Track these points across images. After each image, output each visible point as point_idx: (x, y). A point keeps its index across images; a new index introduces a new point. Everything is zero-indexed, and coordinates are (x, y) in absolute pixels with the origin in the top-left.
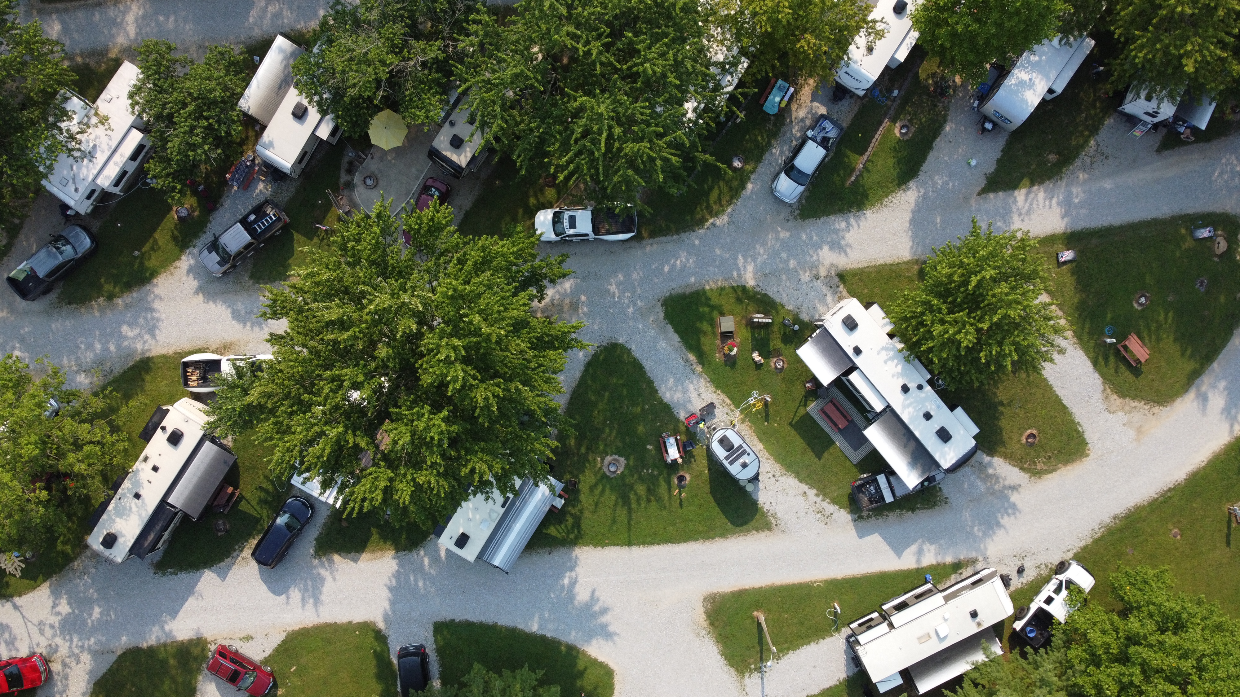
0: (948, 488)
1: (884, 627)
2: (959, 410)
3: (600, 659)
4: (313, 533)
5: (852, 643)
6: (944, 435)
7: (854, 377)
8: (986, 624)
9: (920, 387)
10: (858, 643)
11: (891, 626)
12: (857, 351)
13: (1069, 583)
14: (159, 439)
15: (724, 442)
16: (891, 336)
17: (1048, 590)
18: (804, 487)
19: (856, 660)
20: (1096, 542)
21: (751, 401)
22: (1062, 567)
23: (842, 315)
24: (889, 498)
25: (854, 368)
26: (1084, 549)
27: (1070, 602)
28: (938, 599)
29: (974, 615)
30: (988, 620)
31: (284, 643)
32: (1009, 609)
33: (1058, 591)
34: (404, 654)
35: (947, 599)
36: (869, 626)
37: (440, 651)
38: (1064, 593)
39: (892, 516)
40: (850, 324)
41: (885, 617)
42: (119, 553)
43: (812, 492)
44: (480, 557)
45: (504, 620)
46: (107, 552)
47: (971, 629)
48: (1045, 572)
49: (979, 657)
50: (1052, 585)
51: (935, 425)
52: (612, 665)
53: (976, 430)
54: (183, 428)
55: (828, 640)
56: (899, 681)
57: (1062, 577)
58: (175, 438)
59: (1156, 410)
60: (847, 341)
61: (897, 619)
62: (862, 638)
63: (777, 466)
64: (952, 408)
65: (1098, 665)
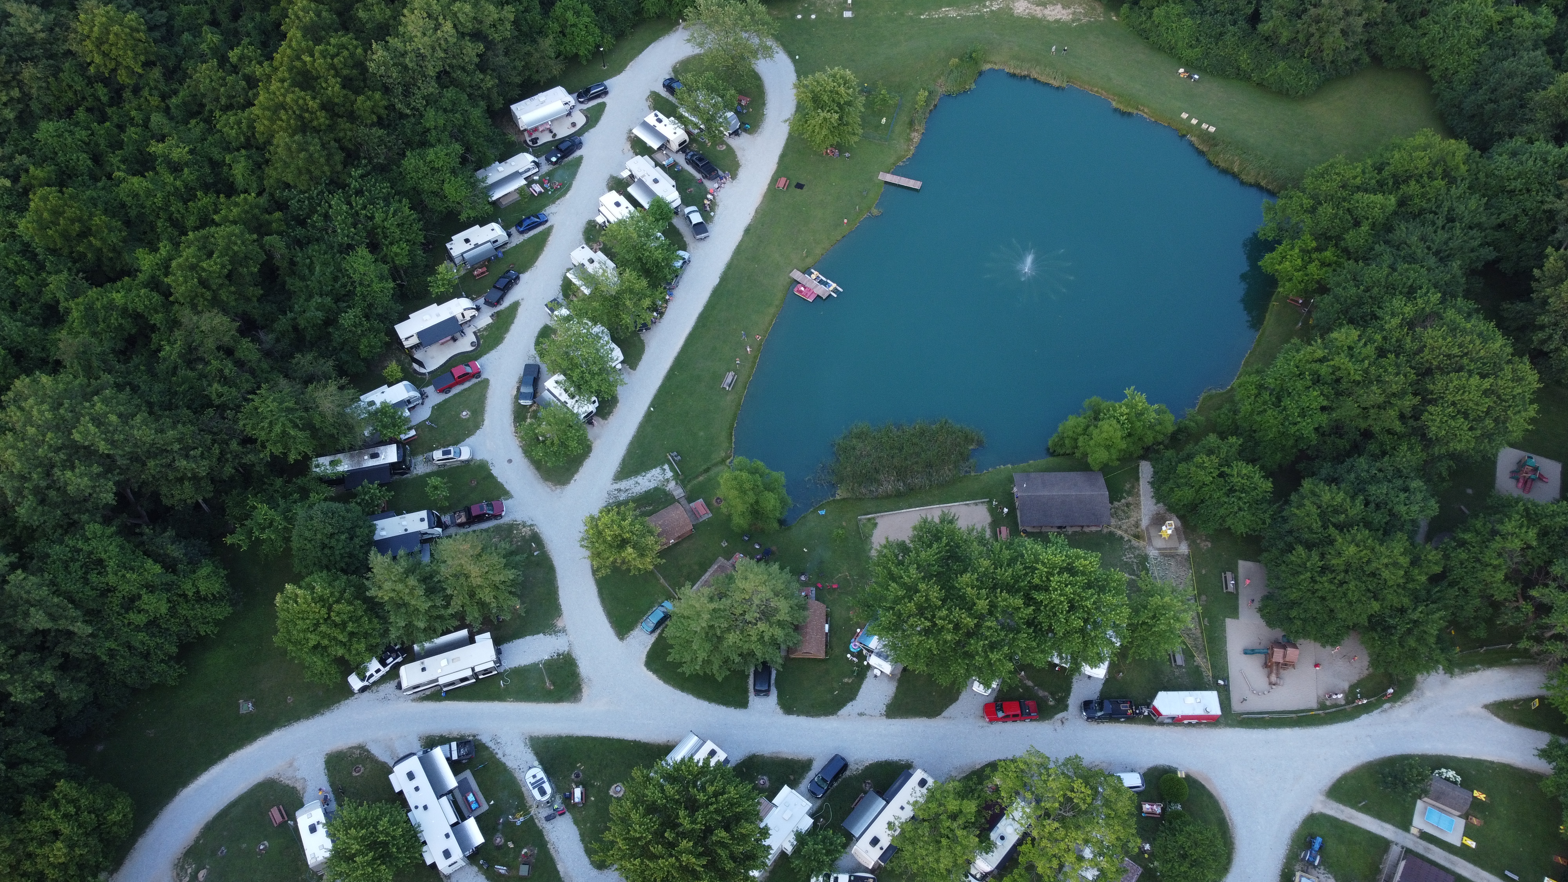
0: (417, 746)
1: (477, 670)
2: (397, 790)
3: (650, 673)
4: (811, 774)
5: (498, 661)
6: (411, 776)
7: (454, 819)
8: (419, 662)
9: (416, 807)
10: (495, 662)
11: (473, 669)
12: (447, 836)
13: (363, 680)
14: (885, 842)
15: (543, 792)
16: (425, 843)
17: (377, 676)
18: (503, 760)
19: (498, 652)
20: (339, 702)
21: (522, 819)
22: (363, 690)
23: (451, 861)
24: (454, 745)
25: (453, 826)
26: (347, 698)
27: (366, 669)
28: (442, 681)
29: (423, 669)
30: (416, 665)
31: (839, 709)
32: (403, 670)
33: (372, 676)
34: (767, 693)
35: (436, 680)
36: (486, 671)
37: (746, 691)
38: (368, 674)
39: (455, 734)
40: (447, 854)
41: (475, 675)
42: (918, 775)
43: (500, 756)
44: (704, 742)
45: (704, 704)
46: (925, 776)
47: (428, 662)
48: (374, 688)
49: (427, 645)
50: (372, 680)
51: (414, 783)
52: (645, 669)
53: (391, 777)
54: (870, 847)
55: (513, 666)
56: (477, 638)
57: (366, 683)
58: (875, 841)
59: (276, 776)
60: (453, 844)
61: (469, 673)
62: (492, 665)
63: (516, 775)
64: (401, 792)
65: (366, 633)
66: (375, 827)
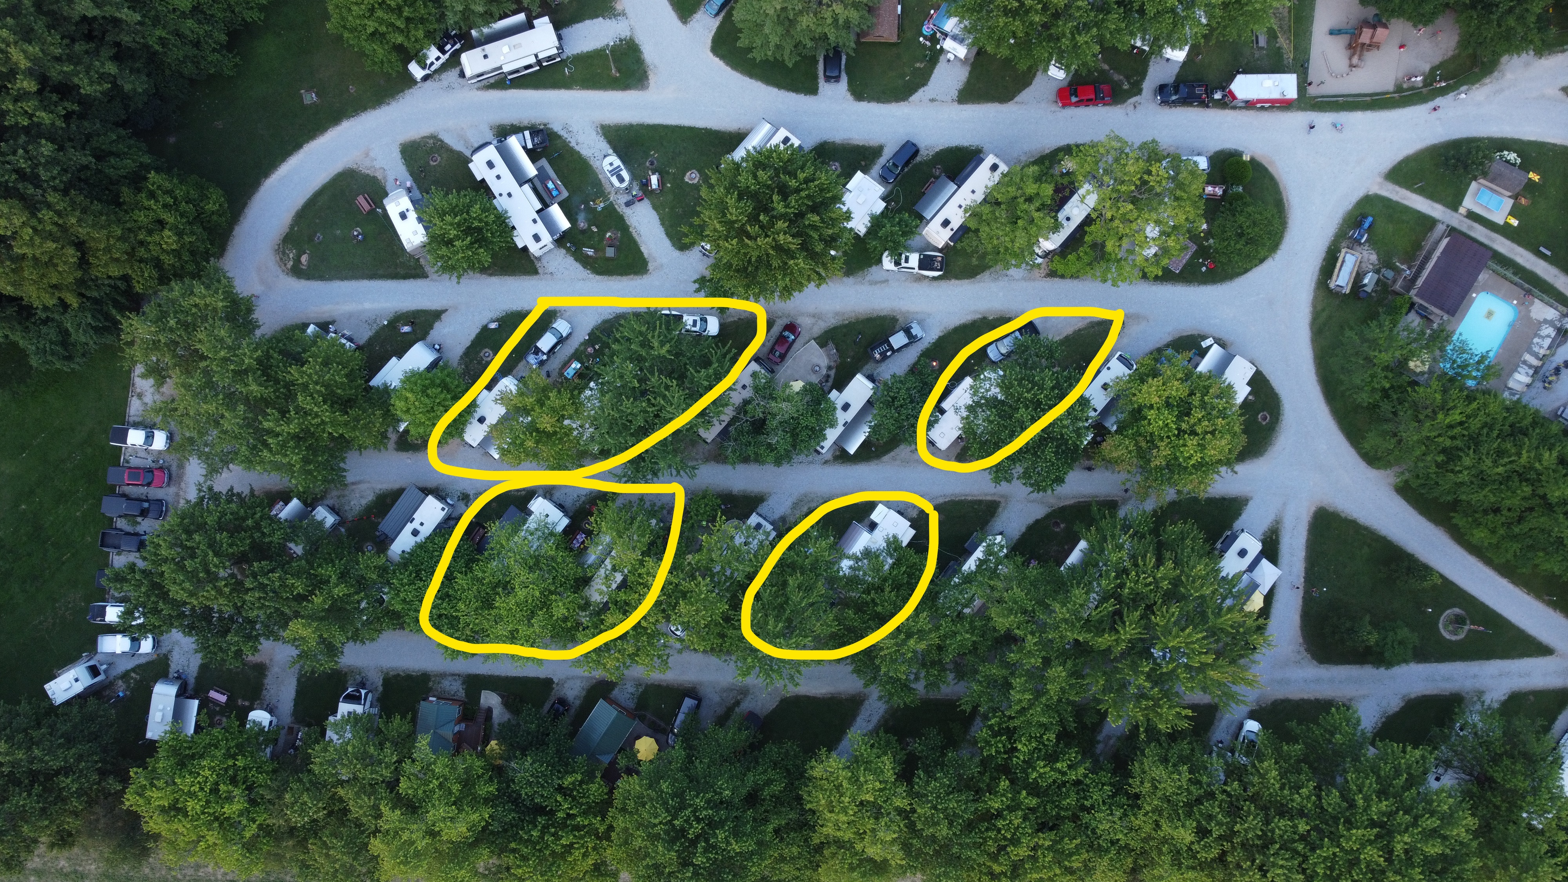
0: (489, 136)
1: (541, 56)
2: (479, 178)
3: (717, 60)
4: (882, 160)
5: (560, 48)
6: (490, 165)
7: (539, 206)
8: (479, 49)
9: (501, 195)
10: (558, 49)
11: (536, 56)
12: (535, 221)
13: (424, 68)
14: (956, 224)
15: (621, 180)
16: (514, 228)
17: (437, 64)
18: (577, 148)
19: (560, 38)
20: (403, 91)
21: (602, 205)
22: (426, 78)
23: (541, 244)
24: (527, 133)
25: (538, 212)
26: (410, 87)
27: (425, 57)
28: (506, 69)
29: (486, 57)
30: (477, 52)
31: (911, 95)
32: (464, 57)
33: (432, 64)
34: (837, 79)
35: (500, 68)
36: (550, 58)
37: (815, 78)
38: (428, 62)
39: (526, 123)
40: (537, 238)
41: (539, 62)
42: (990, 160)
43: (573, 144)
44: (777, 130)
45: (773, 91)
46: (997, 161)
47: (489, 48)
48: (436, 76)
49: (486, 30)
50: (433, 68)
51: (495, 172)
52: (711, 55)
53: (471, 165)
54: (941, 229)
55: (575, 52)
56: (536, 22)
57: (427, 72)
58: (946, 223)
59: (355, 166)
60: (541, 229)
61: (532, 60)
62: (555, 51)
63: (592, 163)
64: (483, 180)
65: (422, 18)
66: (468, 213)
